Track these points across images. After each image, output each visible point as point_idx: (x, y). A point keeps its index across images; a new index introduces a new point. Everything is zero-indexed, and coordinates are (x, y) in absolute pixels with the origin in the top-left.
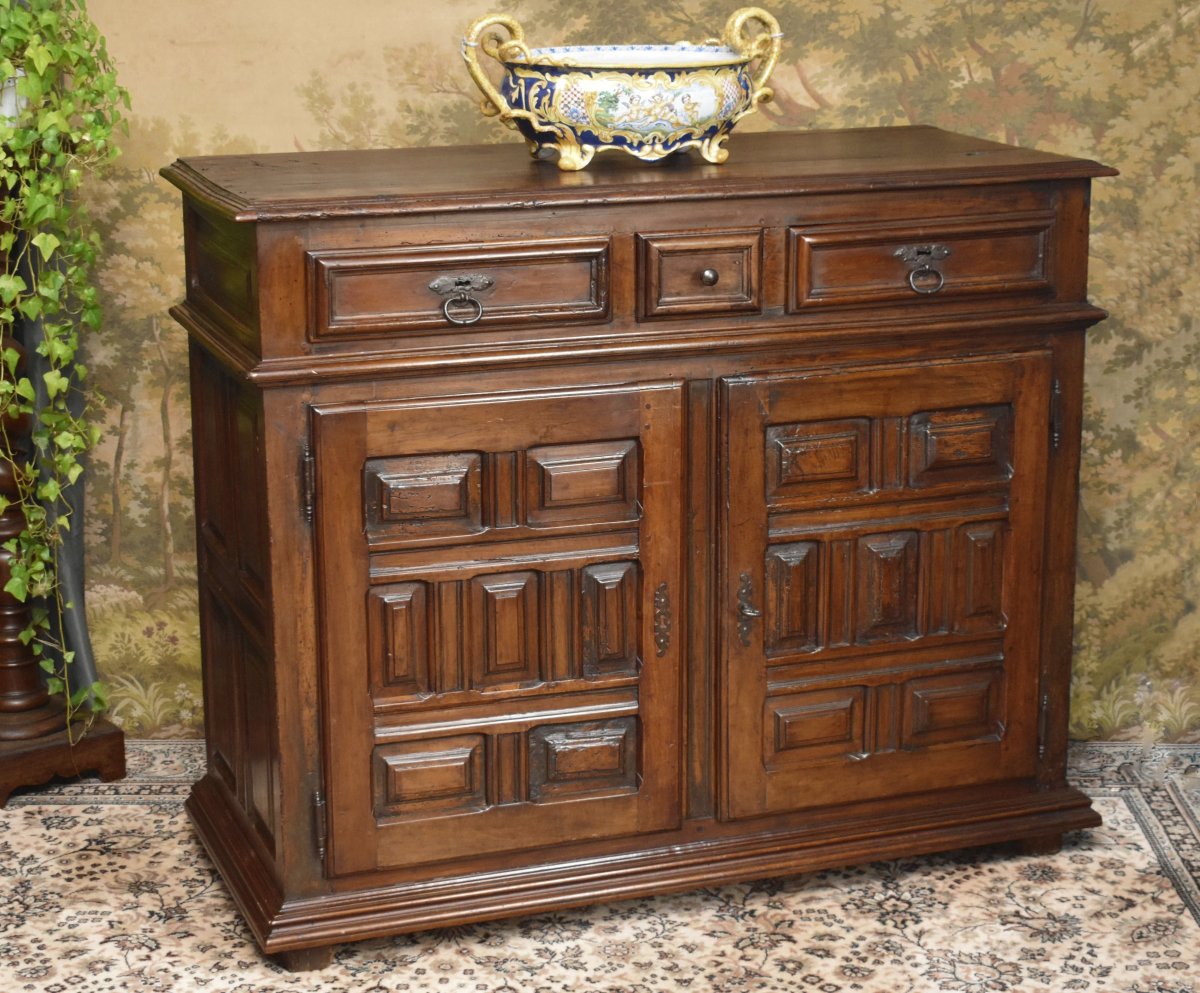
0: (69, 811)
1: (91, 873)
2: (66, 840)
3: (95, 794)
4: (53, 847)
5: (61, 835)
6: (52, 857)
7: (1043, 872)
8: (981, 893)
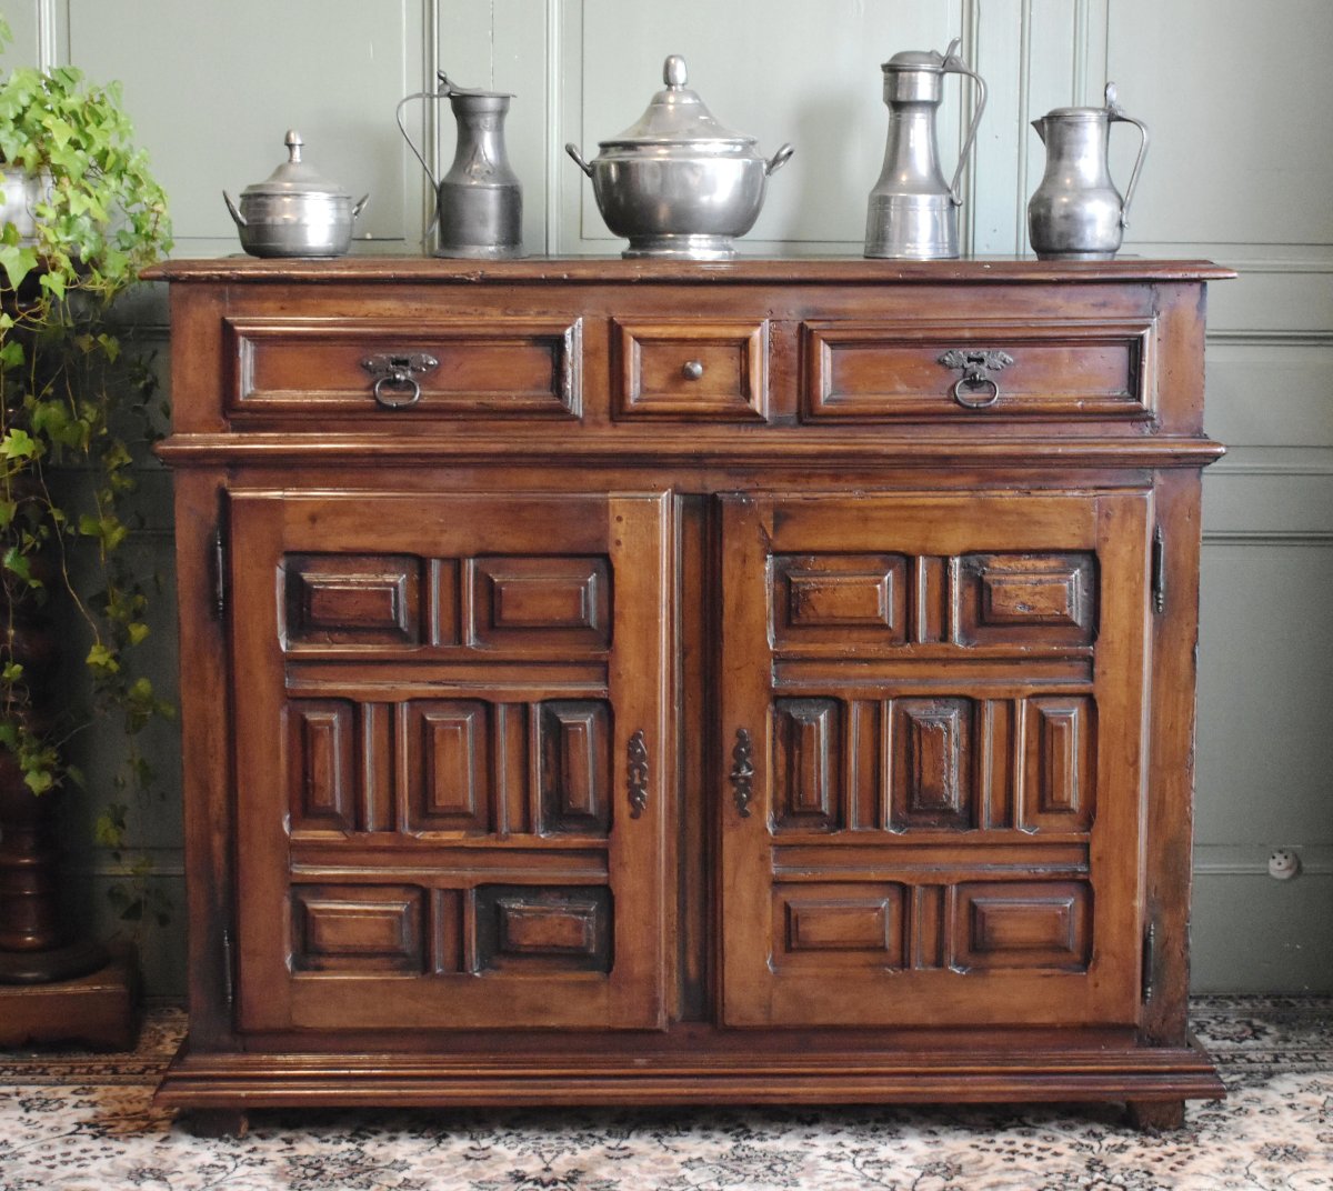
0: (55, 1093)
1: (79, 1159)
2: (49, 1124)
3: (87, 1073)
4: (33, 1132)
5: (42, 1118)
6: (30, 1142)
7: (1286, 1151)
8: (1213, 1174)
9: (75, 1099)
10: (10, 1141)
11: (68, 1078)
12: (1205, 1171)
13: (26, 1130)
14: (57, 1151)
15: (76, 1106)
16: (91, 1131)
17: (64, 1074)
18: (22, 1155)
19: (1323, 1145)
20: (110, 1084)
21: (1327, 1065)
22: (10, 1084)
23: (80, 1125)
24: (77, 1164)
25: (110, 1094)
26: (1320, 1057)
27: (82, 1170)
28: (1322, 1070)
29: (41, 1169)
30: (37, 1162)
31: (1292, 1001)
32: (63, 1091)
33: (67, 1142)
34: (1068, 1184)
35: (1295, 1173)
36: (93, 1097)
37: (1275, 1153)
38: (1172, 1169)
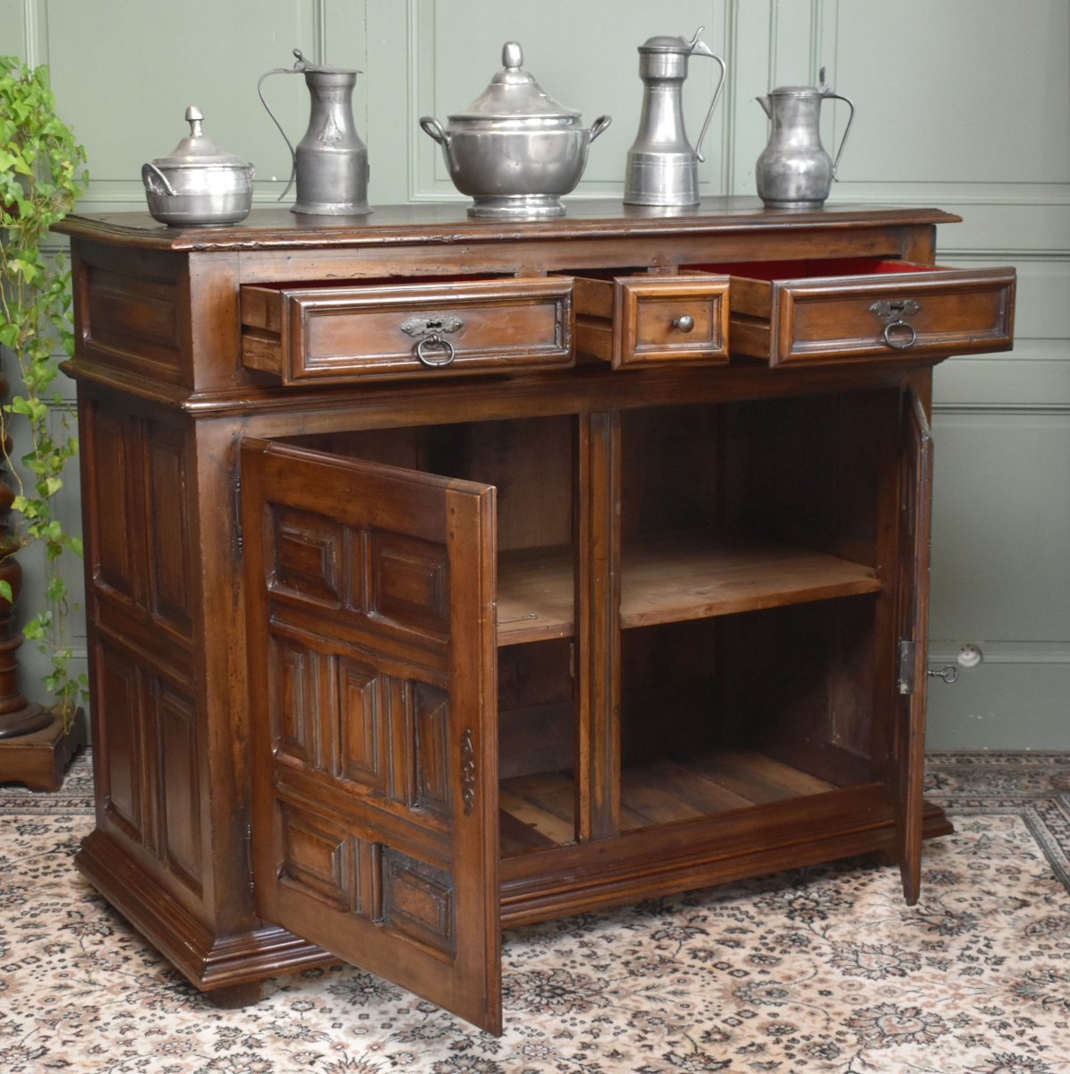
0: (43, 820)
1: (55, 871)
4: (24, 850)
5: (32, 839)
6: (22, 857)
7: (944, 875)
8: (885, 893)
9: (58, 825)
10: (8, 857)
11: (53, 809)
12: (879, 891)
13: (19, 849)
14: (42, 864)
15: (57, 831)
16: (66, 850)
17: (51, 806)
18: (15, 868)
19: (972, 872)
20: (83, 814)
21: (988, 810)
22: (11, 814)
23: (58, 846)
24: (54, 875)
25: (83, 822)
26: (985, 803)
27: (57, 880)
29: (28, 878)
30: (26, 873)
31: (971, 758)
32: (49, 820)
33: (48, 858)
34: (776, 899)
36: (70, 824)
38: (856, 889)
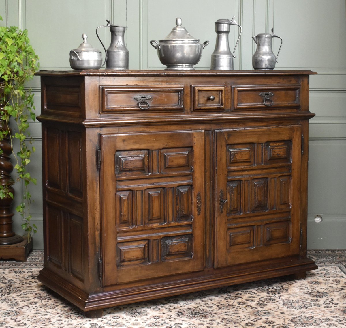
0: (22, 270)
2: (22, 276)
3: (30, 266)
4: (18, 277)
5: (20, 275)
6: (17, 279)
7: (315, 282)
9: (27, 271)
10: (13, 279)
11: (25, 267)
12: (296, 286)
13: (16, 277)
14: (24, 281)
15: (28, 272)
16: (31, 277)
17: (24, 266)
18: (16, 282)
19: (324, 281)
20: (35, 268)
21: (327, 265)
22: (12, 268)
23: (29, 276)
24: (29, 284)
25: (36, 270)
26: (326, 263)
27: (30, 285)
28: (326, 266)
29: (21, 285)
30: (20, 284)
31: (320, 251)
32: (24, 269)
33: (26, 280)
34: (263, 289)
35: (317, 287)
36: (32, 271)
37: (313, 283)
38: (288, 286)
